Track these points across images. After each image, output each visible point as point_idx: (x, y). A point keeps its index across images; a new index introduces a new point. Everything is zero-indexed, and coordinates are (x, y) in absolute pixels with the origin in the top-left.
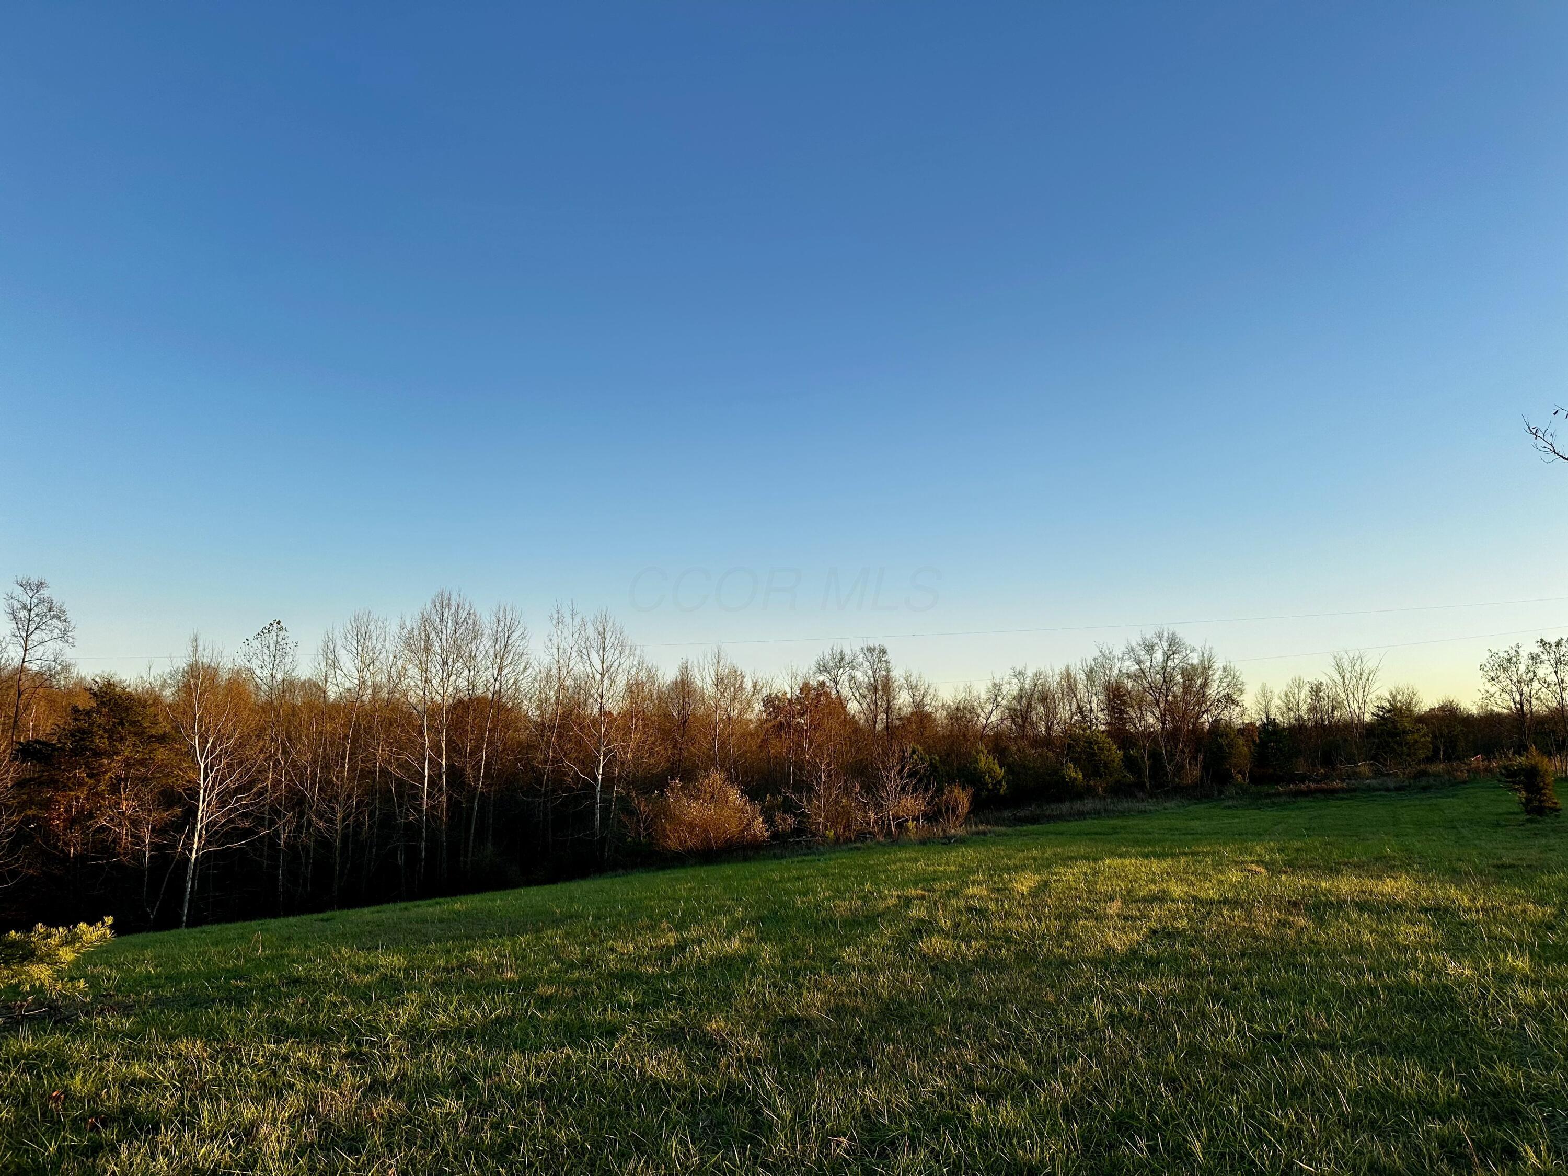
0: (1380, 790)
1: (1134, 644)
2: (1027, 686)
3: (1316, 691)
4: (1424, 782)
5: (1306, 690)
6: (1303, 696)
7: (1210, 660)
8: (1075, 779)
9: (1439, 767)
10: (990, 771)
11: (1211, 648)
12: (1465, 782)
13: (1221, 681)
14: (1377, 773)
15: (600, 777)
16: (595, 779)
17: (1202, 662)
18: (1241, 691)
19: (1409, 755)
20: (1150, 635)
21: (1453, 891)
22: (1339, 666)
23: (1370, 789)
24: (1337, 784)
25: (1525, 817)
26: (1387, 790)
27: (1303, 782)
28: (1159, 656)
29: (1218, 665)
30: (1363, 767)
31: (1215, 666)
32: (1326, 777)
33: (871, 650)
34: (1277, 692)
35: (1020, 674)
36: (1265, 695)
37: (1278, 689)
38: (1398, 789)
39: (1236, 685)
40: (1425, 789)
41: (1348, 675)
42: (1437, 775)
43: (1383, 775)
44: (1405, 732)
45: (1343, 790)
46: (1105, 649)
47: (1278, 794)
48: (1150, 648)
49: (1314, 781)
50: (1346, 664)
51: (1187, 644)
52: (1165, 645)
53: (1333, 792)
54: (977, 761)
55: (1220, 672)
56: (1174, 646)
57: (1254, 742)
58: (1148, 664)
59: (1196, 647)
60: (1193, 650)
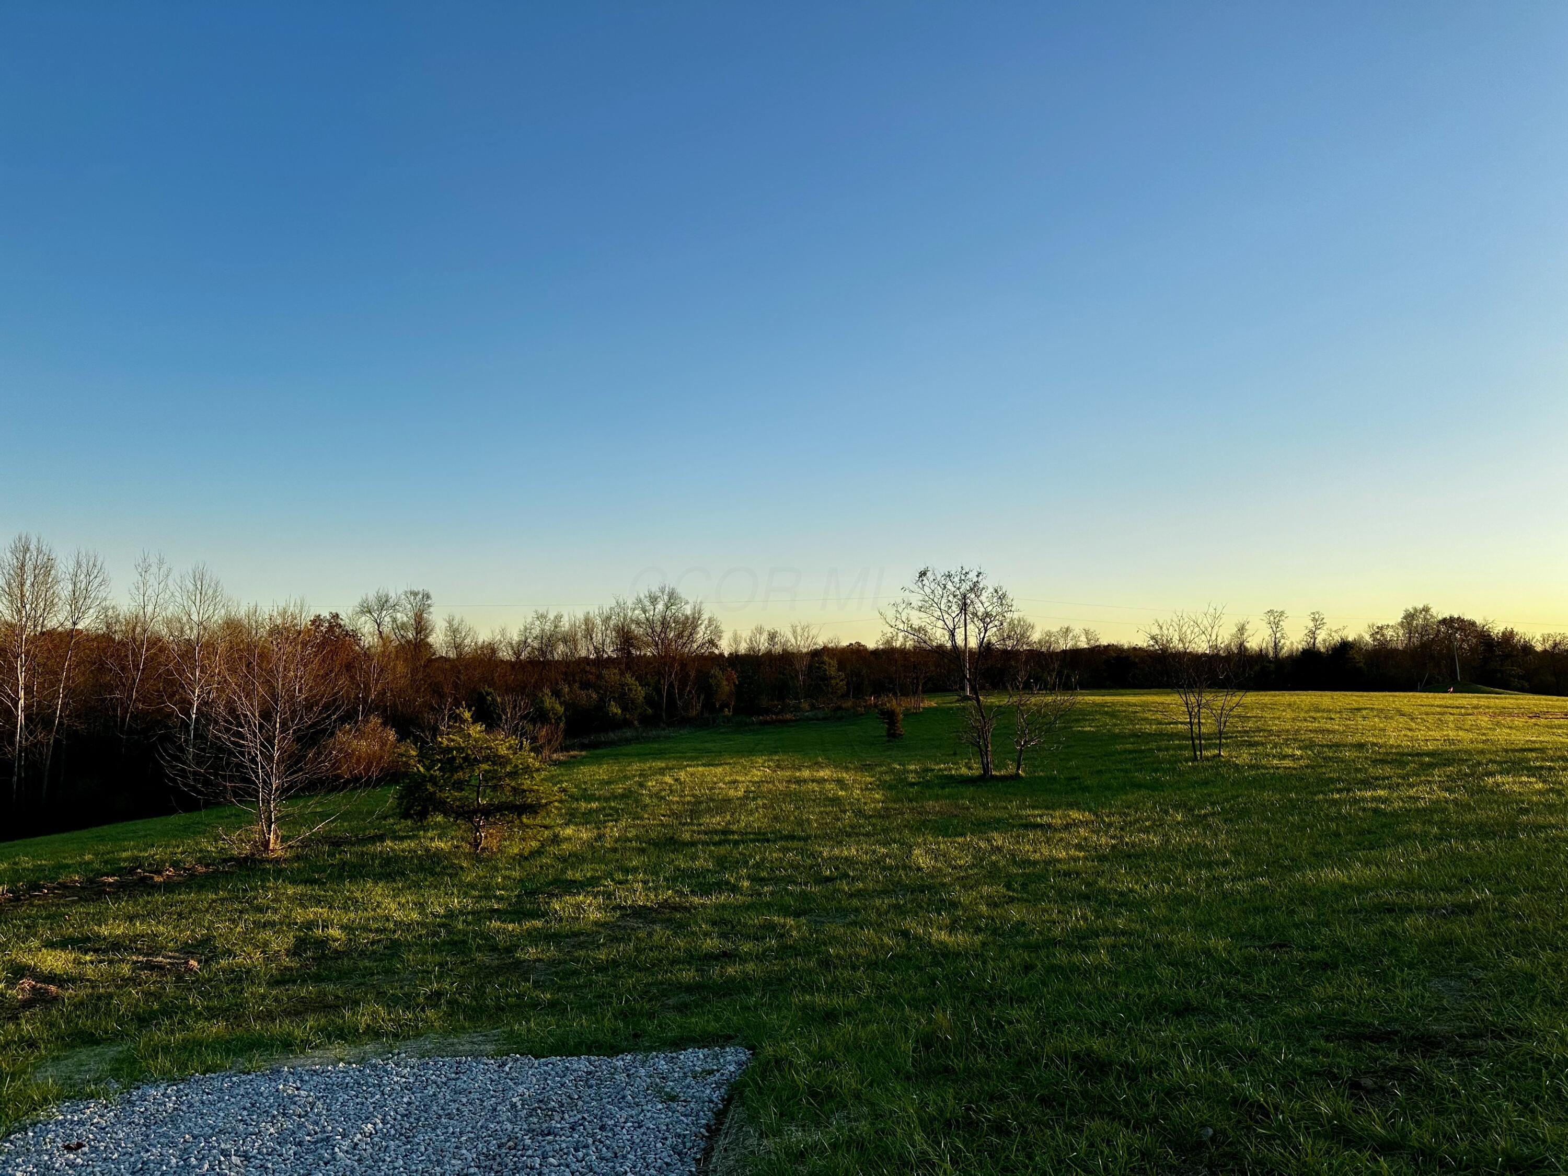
0: (813, 720)
1: (642, 596)
2: (547, 628)
3: (772, 637)
4: (839, 714)
5: (765, 636)
6: (762, 640)
7: (699, 613)
8: (616, 714)
9: (848, 704)
10: (553, 709)
11: (701, 603)
12: (862, 715)
13: (706, 629)
14: (813, 707)
15: (194, 716)
16: (190, 717)
17: (694, 614)
18: (720, 637)
19: (832, 693)
20: (655, 589)
21: (844, 775)
22: (794, 632)
23: (809, 719)
24: (788, 716)
25: (886, 739)
26: (818, 719)
27: (768, 715)
28: (660, 607)
29: (705, 616)
30: (805, 705)
31: (703, 618)
32: (782, 711)
33: (415, 594)
34: (744, 636)
35: (542, 617)
36: (736, 640)
37: (746, 634)
38: (824, 719)
39: (718, 632)
40: (840, 719)
41: (799, 638)
42: (847, 709)
43: (816, 708)
44: (831, 678)
45: (791, 720)
46: (621, 600)
47: (753, 723)
48: (654, 600)
49: (775, 713)
50: (799, 631)
51: (683, 597)
52: (666, 597)
53: (784, 722)
54: (542, 702)
55: (706, 622)
56: (673, 598)
57: (734, 683)
58: (652, 613)
59: (690, 601)
60: (687, 603)
